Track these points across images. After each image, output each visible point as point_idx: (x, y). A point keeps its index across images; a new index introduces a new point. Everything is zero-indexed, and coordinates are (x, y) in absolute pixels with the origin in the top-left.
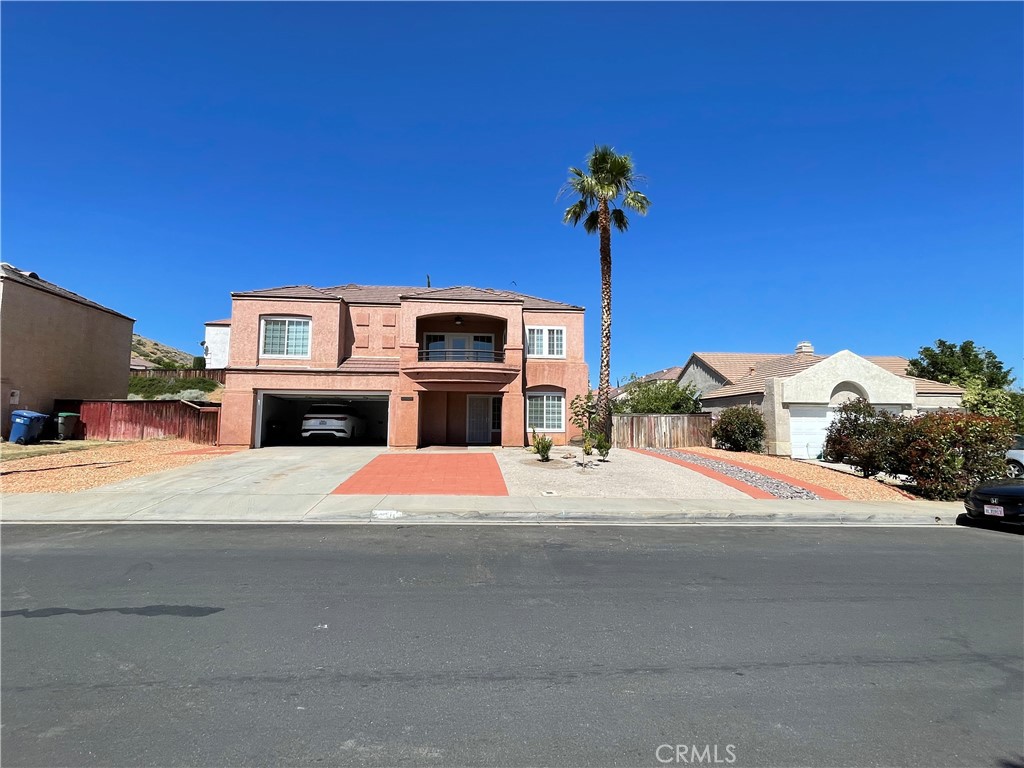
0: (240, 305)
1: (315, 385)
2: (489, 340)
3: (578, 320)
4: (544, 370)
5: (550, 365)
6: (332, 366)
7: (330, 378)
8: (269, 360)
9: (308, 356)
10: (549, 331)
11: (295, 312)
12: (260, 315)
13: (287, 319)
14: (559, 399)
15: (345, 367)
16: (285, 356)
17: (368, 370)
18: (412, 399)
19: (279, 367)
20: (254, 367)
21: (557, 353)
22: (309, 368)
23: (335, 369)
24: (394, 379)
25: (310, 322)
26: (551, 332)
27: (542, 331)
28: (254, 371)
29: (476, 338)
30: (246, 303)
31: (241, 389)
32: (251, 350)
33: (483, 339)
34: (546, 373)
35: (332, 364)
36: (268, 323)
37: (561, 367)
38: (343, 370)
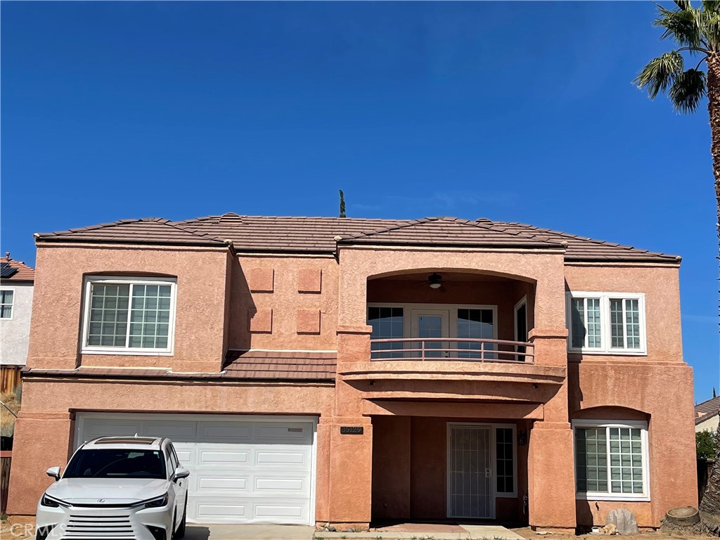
0: (50, 256)
1: (182, 402)
2: (487, 317)
3: (667, 280)
4: (606, 376)
5: (618, 368)
6: (212, 367)
7: (208, 390)
8: (99, 356)
9: (170, 349)
10: (613, 301)
11: (147, 269)
12: (85, 275)
13: (132, 282)
14: (637, 433)
15: (236, 370)
16: (127, 350)
17: (277, 375)
18: (359, 431)
19: (116, 369)
20: (72, 370)
21: (629, 344)
22: (171, 371)
23: (217, 373)
24: (325, 392)
25: (174, 287)
26: (615, 303)
27: (597, 301)
28: (74, 377)
29: (462, 314)
30: (61, 252)
31: (48, 410)
32: (67, 339)
33: (475, 316)
34: (610, 383)
35: (212, 363)
36: (97, 289)
37: (638, 371)
38: (234, 375)
